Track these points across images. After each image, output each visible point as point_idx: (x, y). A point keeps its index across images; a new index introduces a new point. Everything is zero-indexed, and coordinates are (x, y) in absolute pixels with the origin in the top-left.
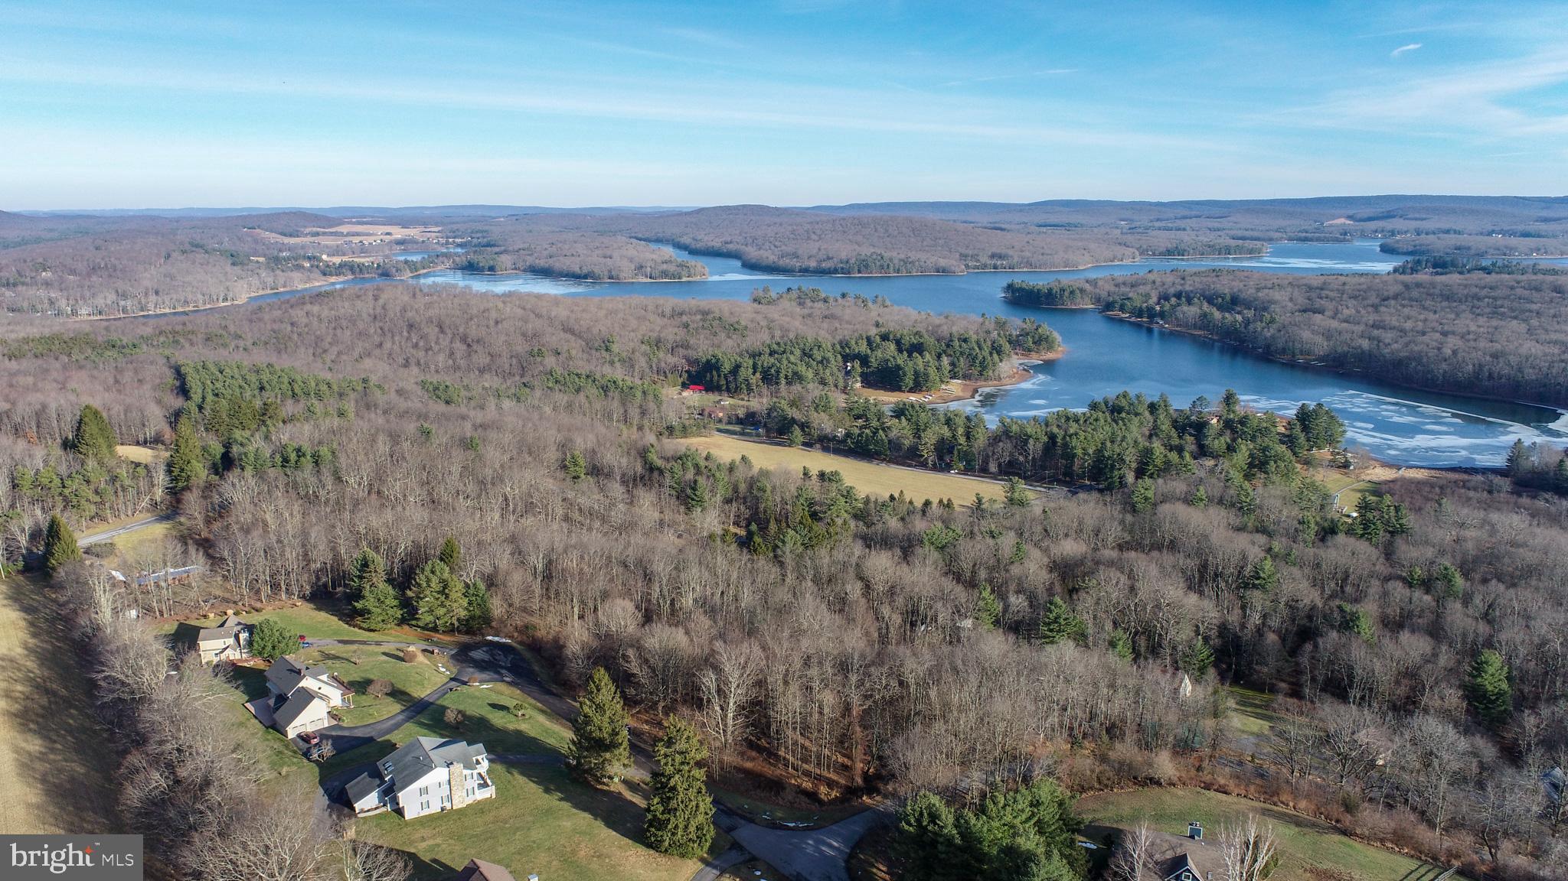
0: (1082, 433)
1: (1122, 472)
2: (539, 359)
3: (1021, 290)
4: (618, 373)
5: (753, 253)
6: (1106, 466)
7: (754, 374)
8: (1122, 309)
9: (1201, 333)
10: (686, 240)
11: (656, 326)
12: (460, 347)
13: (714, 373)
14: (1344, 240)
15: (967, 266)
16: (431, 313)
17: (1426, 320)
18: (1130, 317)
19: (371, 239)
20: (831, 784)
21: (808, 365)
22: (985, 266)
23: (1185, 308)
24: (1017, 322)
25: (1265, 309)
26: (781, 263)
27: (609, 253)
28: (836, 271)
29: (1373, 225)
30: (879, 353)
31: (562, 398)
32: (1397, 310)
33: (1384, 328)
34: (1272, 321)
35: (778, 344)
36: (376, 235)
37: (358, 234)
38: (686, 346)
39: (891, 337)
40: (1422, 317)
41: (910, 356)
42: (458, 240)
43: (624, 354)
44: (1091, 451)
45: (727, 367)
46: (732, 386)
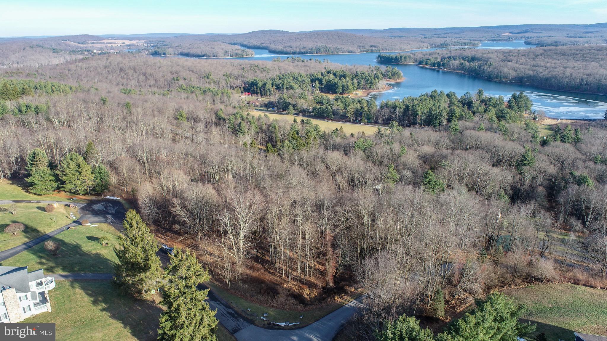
0: (420, 104)
1: (441, 120)
2: (177, 82)
3: (384, 57)
4: (212, 87)
5: (273, 47)
6: (433, 117)
7: (272, 87)
8: (426, 63)
9: (460, 71)
10: (246, 43)
11: (229, 70)
12: (142, 78)
13: (255, 87)
14: (510, 41)
15: (361, 50)
16: (131, 64)
17: (555, 63)
18: (430, 67)
19: (116, 45)
20: (311, 285)
21: (296, 83)
22: (368, 50)
23: (453, 62)
24: (384, 68)
25: (487, 61)
27: (213, 47)
28: (307, 53)
29: (521, 35)
30: (327, 78)
31: (184, 95)
32: (542, 60)
33: (538, 66)
34: (491, 65)
35: (283, 75)
36: (119, 43)
37: (110, 43)
38: (243, 76)
39: (332, 72)
40: (554, 62)
41: (340, 79)
42: (152, 45)
43: (216, 80)
44: (426, 112)
45: (260, 84)
46: (263, 92)
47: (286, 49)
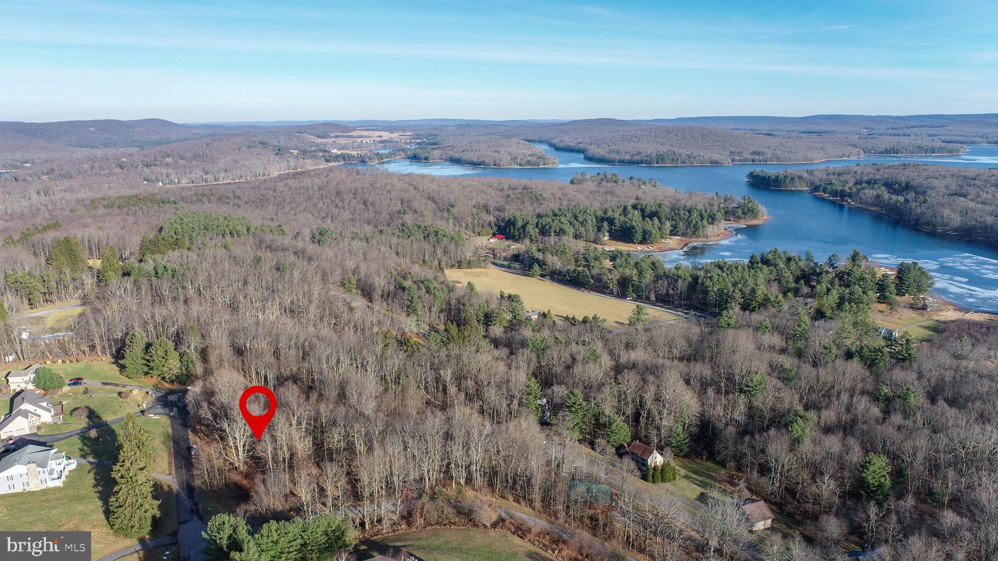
1: (732, 305)
2: (402, 216)
3: (757, 176)
5: (593, 150)
6: (723, 300)
7: (535, 228)
8: (824, 191)
9: (875, 209)
10: (555, 141)
13: (512, 227)
15: (733, 160)
18: (829, 197)
19: (368, 140)
21: (572, 225)
22: (747, 160)
23: (869, 191)
24: (738, 198)
25: (924, 193)
26: (607, 156)
27: (498, 149)
28: (642, 162)
34: (925, 201)
35: (560, 210)
36: (373, 137)
37: (362, 137)
39: (639, 207)
42: (418, 141)
43: (459, 214)
45: (520, 224)
47: (612, 156)
